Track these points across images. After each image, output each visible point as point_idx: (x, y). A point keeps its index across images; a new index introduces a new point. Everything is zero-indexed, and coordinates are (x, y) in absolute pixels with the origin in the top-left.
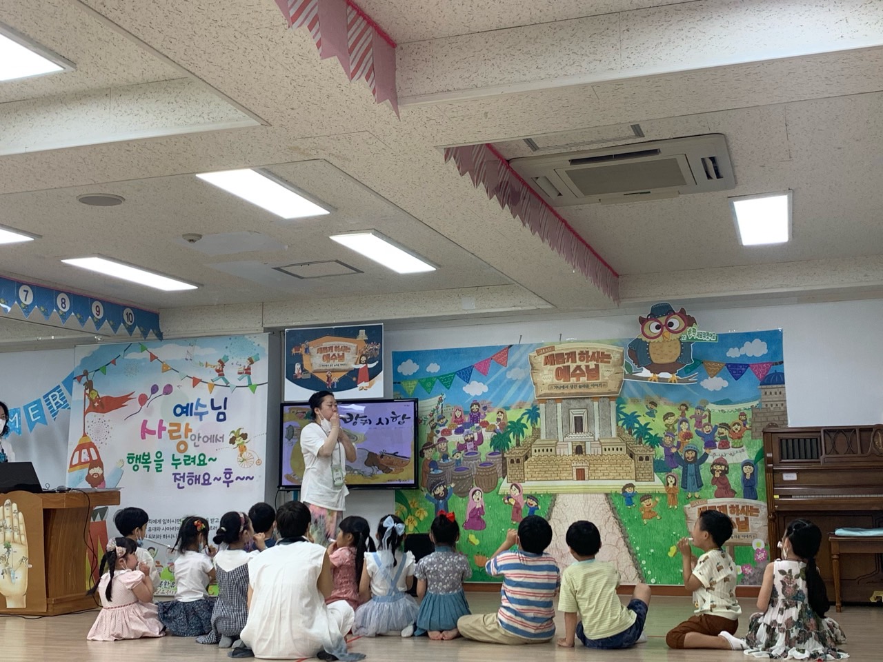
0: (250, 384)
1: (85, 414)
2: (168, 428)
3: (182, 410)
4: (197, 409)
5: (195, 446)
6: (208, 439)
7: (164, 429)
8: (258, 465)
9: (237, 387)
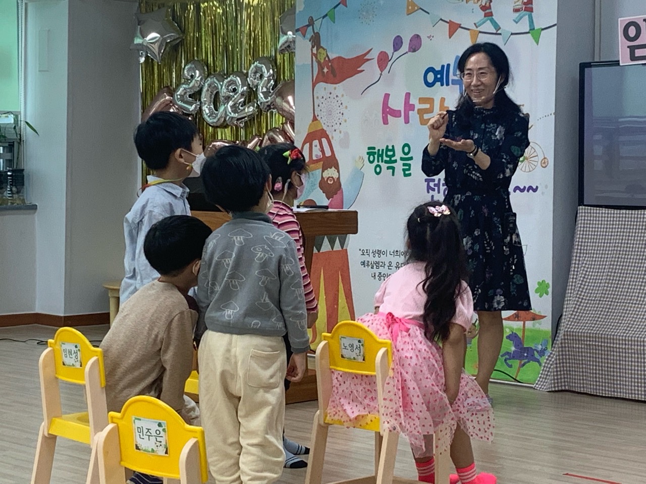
0: (532, 29)
1: (314, 86)
2: (418, 106)
3: (435, 76)
4: (455, 74)
7: (412, 107)
8: (543, 167)
9: (512, 34)
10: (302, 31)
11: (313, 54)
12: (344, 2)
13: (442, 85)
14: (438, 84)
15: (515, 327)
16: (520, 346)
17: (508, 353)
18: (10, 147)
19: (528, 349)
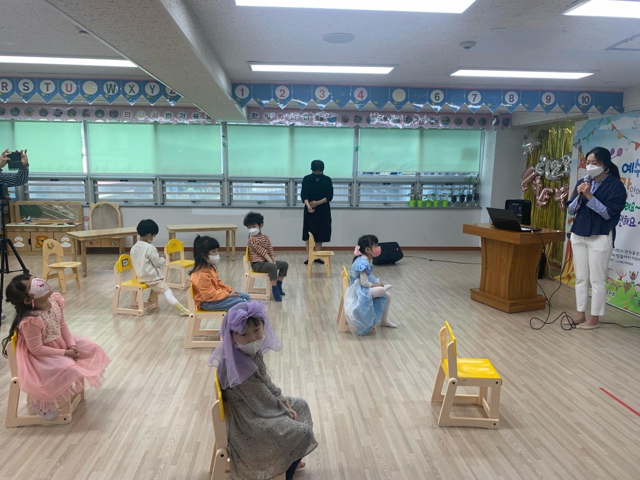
1: (578, 169)
3: (627, 168)
4: (636, 168)
5: (632, 196)
10: (575, 145)
11: (579, 155)
12: (592, 133)
13: (630, 172)
14: (628, 172)
18: (475, 185)
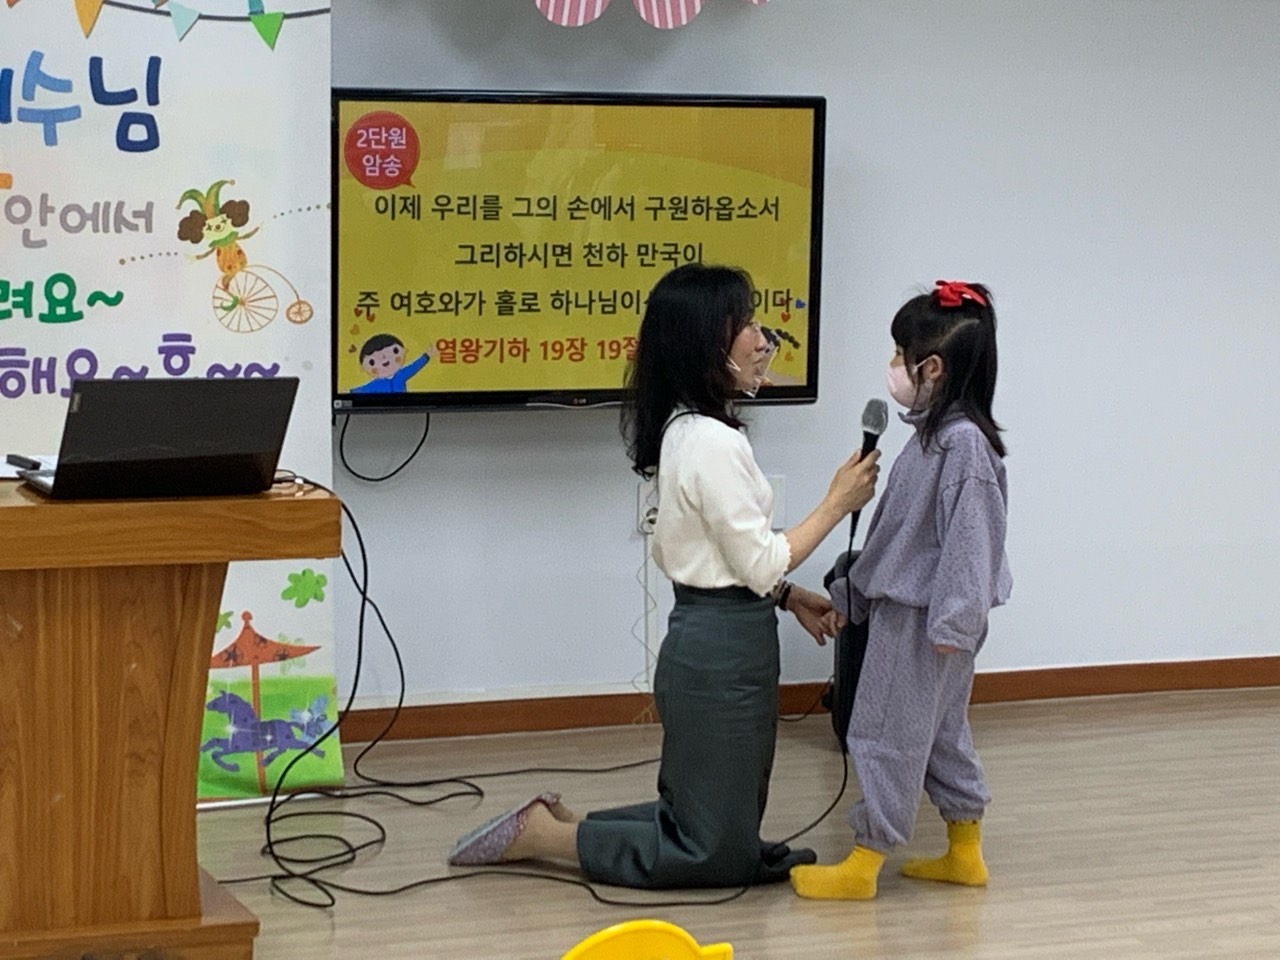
0: (256, 12)
4: (28, 95)
6: (84, 217)
8: (295, 322)
9: (201, 17)
15: (229, 681)
16: (251, 722)
17: (218, 740)
19: (272, 725)
